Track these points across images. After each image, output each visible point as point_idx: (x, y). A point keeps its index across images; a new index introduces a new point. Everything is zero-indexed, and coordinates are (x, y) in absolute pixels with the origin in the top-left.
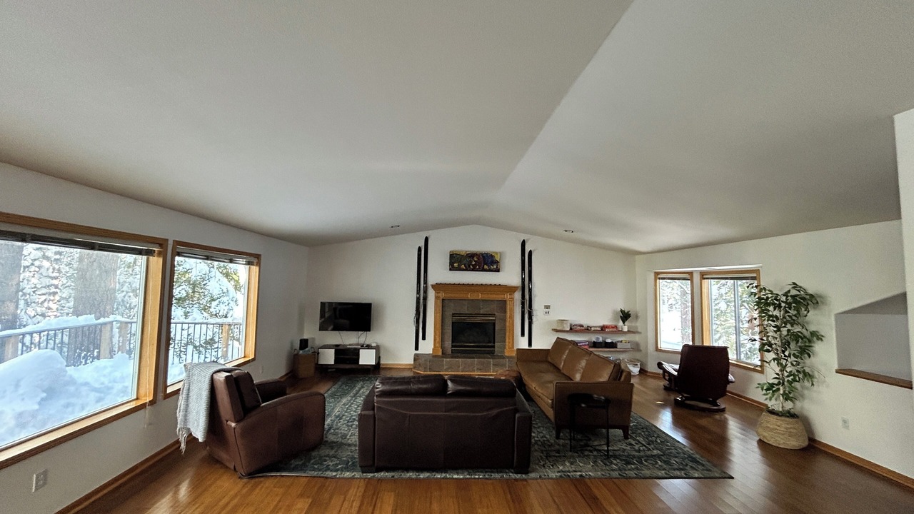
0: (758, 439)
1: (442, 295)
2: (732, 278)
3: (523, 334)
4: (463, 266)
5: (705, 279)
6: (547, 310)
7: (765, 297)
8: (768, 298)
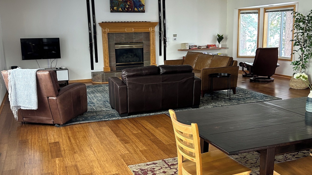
0: (289, 88)
1: (108, 30)
2: (281, 11)
3: (160, 54)
4: (120, 9)
5: (266, 12)
6: (175, 38)
7: (300, 18)
8: (301, 18)
